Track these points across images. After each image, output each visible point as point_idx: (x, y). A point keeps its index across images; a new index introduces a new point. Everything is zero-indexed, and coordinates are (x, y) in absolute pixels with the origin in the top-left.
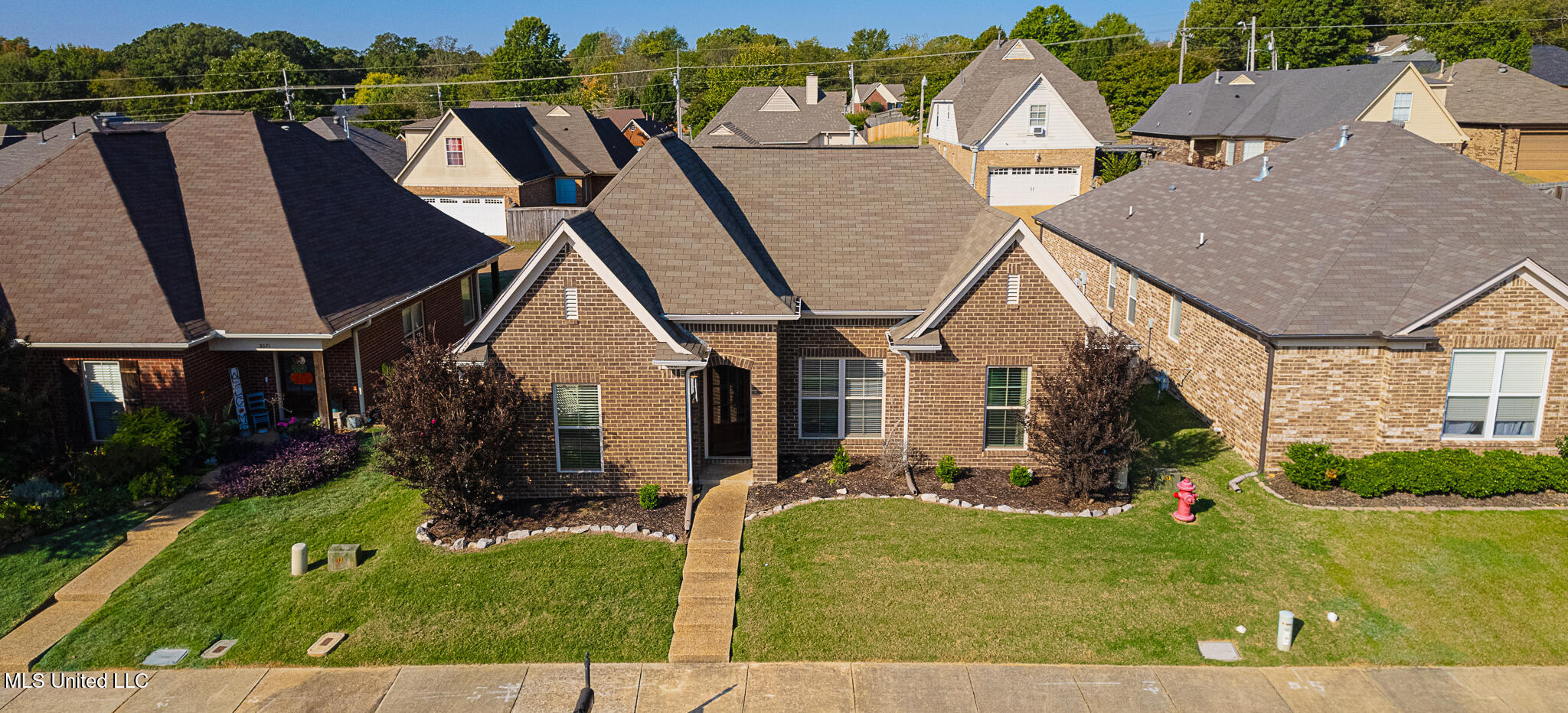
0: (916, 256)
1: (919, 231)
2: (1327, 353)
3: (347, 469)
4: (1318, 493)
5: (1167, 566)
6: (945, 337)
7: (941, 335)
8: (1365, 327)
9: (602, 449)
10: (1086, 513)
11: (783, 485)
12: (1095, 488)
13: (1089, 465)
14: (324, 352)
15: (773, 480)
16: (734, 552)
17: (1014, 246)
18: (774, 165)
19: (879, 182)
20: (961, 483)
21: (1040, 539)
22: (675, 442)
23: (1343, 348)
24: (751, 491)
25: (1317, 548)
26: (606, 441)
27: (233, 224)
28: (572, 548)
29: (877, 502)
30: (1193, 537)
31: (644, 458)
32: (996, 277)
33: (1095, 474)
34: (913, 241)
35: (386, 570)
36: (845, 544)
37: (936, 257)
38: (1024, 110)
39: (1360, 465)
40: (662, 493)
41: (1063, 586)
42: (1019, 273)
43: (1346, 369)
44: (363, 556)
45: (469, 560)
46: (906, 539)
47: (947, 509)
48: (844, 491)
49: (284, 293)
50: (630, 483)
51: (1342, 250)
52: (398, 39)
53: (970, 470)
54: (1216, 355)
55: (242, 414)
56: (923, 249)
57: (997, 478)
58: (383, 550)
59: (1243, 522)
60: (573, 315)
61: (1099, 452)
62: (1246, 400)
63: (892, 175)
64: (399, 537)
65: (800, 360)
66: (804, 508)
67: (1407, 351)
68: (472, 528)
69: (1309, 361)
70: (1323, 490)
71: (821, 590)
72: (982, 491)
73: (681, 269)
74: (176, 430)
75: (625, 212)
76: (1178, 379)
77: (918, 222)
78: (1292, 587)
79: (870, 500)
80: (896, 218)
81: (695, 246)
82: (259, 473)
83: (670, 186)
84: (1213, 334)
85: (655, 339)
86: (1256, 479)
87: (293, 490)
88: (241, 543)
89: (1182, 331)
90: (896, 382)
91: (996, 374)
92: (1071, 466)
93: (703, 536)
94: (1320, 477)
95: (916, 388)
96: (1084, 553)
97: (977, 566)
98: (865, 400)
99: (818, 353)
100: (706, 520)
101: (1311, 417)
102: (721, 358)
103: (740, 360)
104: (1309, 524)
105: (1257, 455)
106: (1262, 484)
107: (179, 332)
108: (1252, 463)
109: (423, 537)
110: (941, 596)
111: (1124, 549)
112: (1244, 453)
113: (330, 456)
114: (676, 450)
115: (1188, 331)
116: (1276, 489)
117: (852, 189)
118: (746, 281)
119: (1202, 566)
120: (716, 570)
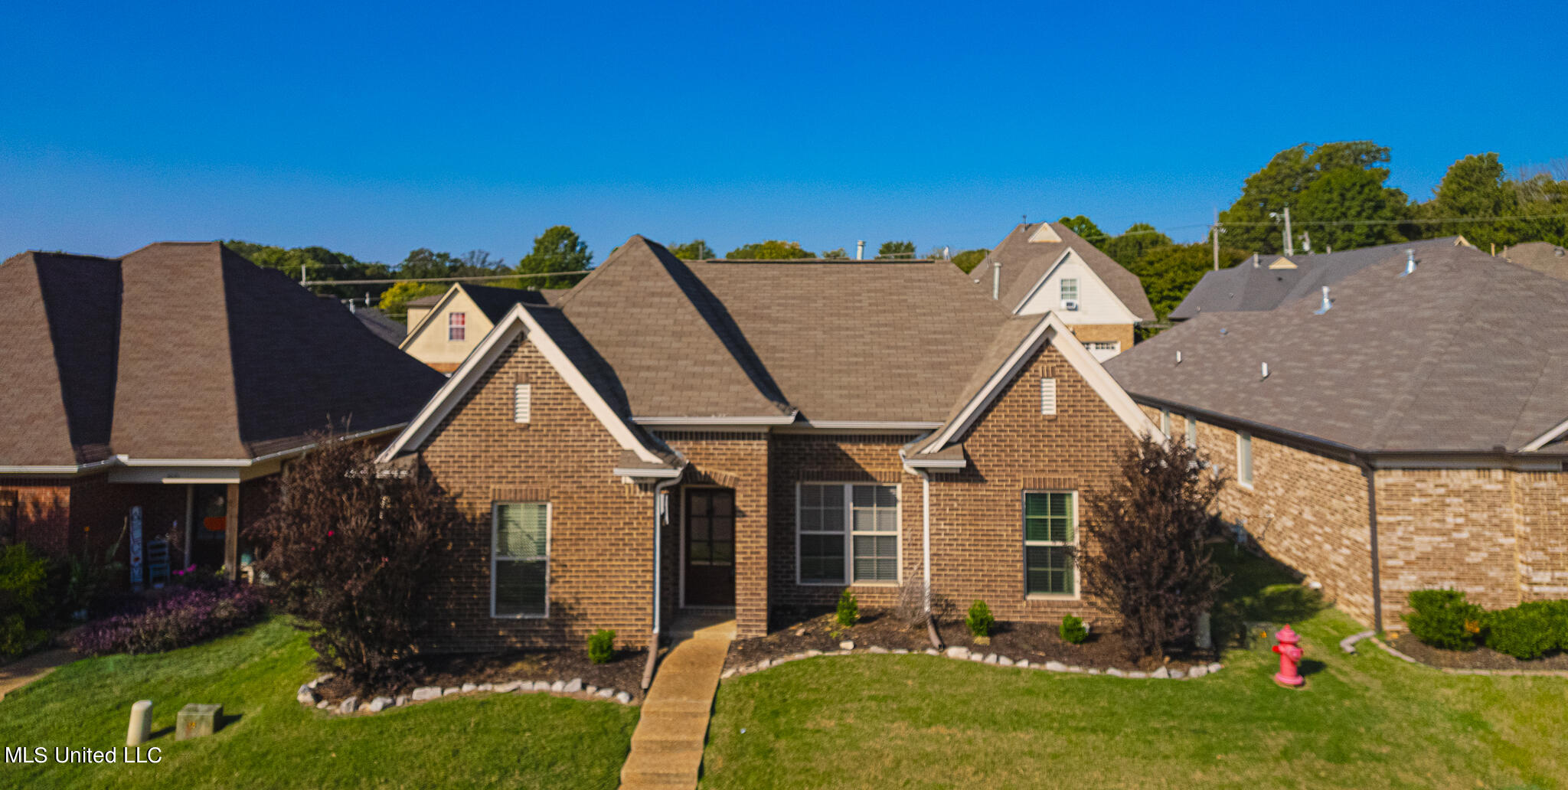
0: (933, 366)
1: (937, 342)
2: (1439, 476)
3: (242, 625)
4: (1458, 656)
5: (1278, 740)
6: (970, 452)
7: (964, 451)
8: (1481, 442)
9: (547, 585)
10: (1161, 673)
11: (774, 638)
12: (1171, 638)
13: (1159, 607)
14: (241, 485)
15: (762, 631)
16: (702, 715)
17: (1044, 344)
18: (774, 278)
19: (891, 294)
20: (999, 638)
21: (1104, 703)
22: (638, 576)
23: (1458, 469)
24: (733, 646)
25: (1471, 721)
26: (554, 575)
27: (169, 347)
28: (492, 710)
29: (891, 658)
30: (1306, 704)
31: (599, 598)
32: (1028, 381)
33: (1168, 620)
34: (930, 352)
35: (246, 737)
36: (848, 706)
37: (956, 367)
38: (1054, 284)
39: (1509, 615)
40: (619, 645)
41: (1139, 763)
42: (1054, 376)
43: (1467, 496)
44: (221, 721)
45: (355, 725)
46: (927, 701)
47: (981, 667)
48: (849, 645)
49: (207, 417)
50: (578, 629)
51: (1435, 361)
52: (431, 254)
53: (1009, 624)
54: (1301, 493)
55: (137, 564)
56: (941, 359)
57: (1043, 634)
58: (252, 713)
59: (1367, 689)
60: (524, 416)
61: (1171, 590)
62: (1346, 542)
63: (905, 287)
64: (276, 698)
65: (798, 485)
66: (798, 663)
67: (1540, 472)
68: (370, 686)
69: (1419, 485)
70: (1464, 649)
71: (813, 764)
72: (1026, 647)
73: (656, 369)
74: (41, 571)
75: (598, 309)
76: (1257, 531)
77: (935, 333)
78: (1451, 769)
79: (881, 655)
80: (909, 328)
81: (675, 345)
82: (131, 625)
83: (650, 284)
84: (1294, 468)
85: (619, 445)
86: (1375, 640)
87: (168, 646)
88: (78, 708)
89: (1255, 473)
90: (913, 514)
91: (1035, 501)
92: (1135, 611)
93: (661, 694)
94: (1458, 631)
95: (938, 516)
96: (1164, 722)
97: (1022, 736)
98: (878, 537)
99: (819, 476)
100: (670, 677)
101: (1432, 557)
102: (700, 473)
103: (724, 476)
104: (1456, 691)
105: (1370, 611)
106: (1382, 646)
107: (72, 455)
108: (1365, 622)
109: (305, 697)
110: (976, 773)
111: (1217, 718)
112: (1353, 610)
113: (224, 608)
114: (639, 587)
115: (1263, 471)
116: (1403, 650)
117: (860, 301)
118: (731, 381)
119: (1323, 739)
120: (676, 738)
